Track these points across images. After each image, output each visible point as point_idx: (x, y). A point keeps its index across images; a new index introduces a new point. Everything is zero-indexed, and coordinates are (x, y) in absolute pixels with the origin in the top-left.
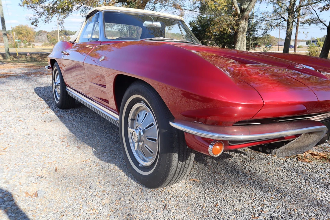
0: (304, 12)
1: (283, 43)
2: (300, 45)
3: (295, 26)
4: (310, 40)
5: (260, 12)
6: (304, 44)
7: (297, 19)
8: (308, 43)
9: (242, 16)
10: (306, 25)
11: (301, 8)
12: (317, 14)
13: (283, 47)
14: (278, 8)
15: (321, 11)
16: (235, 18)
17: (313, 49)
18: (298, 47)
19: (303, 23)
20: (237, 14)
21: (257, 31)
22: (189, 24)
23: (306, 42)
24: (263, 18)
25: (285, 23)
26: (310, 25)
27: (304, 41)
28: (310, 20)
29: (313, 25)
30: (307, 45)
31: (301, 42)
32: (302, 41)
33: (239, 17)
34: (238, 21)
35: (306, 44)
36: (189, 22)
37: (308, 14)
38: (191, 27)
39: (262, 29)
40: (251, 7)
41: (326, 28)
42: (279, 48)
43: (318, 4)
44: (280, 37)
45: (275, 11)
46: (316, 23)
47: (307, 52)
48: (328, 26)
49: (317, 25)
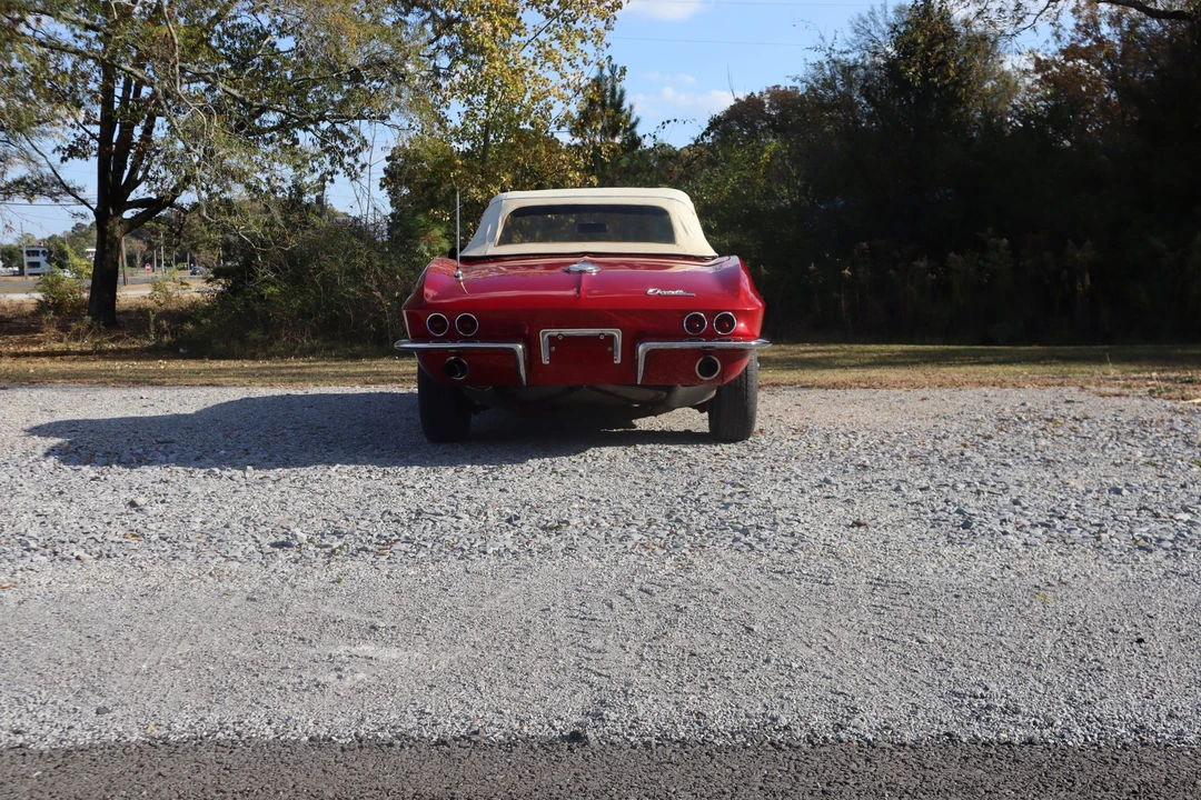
4: (16, 244)
8: (9, 257)
10: (18, 199)
12: (51, 166)
15: (64, 159)
17: (57, 284)
19: (7, 192)
26: (30, 199)
28: (29, 181)
29: (40, 200)
37: (16, 160)
41: (91, 213)
43: (47, 130)
46: (51, 195)
47: (39, 296)
48: (94, 206)
49: (57, 201)
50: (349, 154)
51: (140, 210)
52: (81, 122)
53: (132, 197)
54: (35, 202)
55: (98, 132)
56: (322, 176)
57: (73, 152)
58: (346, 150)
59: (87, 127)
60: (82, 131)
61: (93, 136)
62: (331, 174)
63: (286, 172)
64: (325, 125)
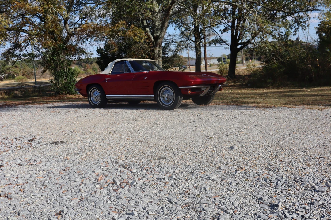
0: (208, 33)
1: (194, 62)
2: (212, 63)
3: (202, 46)
4: (221, 57)
5: (168, 35)
6: (215, 62)
7: (203, 40)
8: (219, 60)
9: (156, 43)
10: (212, 45)
11: (206, 29)
12: (219, 36)
13: (195, 67)
14: (184, 31)
15: (222, 33)
16: (150, 46)
17: (222, 66)
18: (210, 66)
19: (210, 43)
20: (151, 41)
21: (167, 54)
22: (97, 51)
23: (217, 60)
24: (171, 41)
25: (193, 44)
26: (215, 45)
27: (215, 59)
28: (215, 40)
29: (218, 45)
30: (219, 63)
31: (212, 60)
32: (213, 58)
33: (153, 44)
34: (153, 48)
35: (217, 62)
36: (97, 49)
37: (212, 35)
38: (99, 54)
39: (172, 51)
40: (162, 34)
41: (229, 47)
42: (191, 68)
43: (219, 26)
44: (189, 56)
45: (182, 33)
46: (220, 43)
47: (218, 70)
48: (230, 45)
49: (221, 45)
50: (303, 22)
51: (242, 45)
52: (226, 22)
53: (240, 42)
54: (216, 46)
55: (231, 24)
56: (295, 30)
57: (224, 31)
58: (303, 21)
59: (228, 24)
60: (226, 25)
61: (229, 26)
62: (298, 29)
63: (283, 30)
64: (296, 15)
